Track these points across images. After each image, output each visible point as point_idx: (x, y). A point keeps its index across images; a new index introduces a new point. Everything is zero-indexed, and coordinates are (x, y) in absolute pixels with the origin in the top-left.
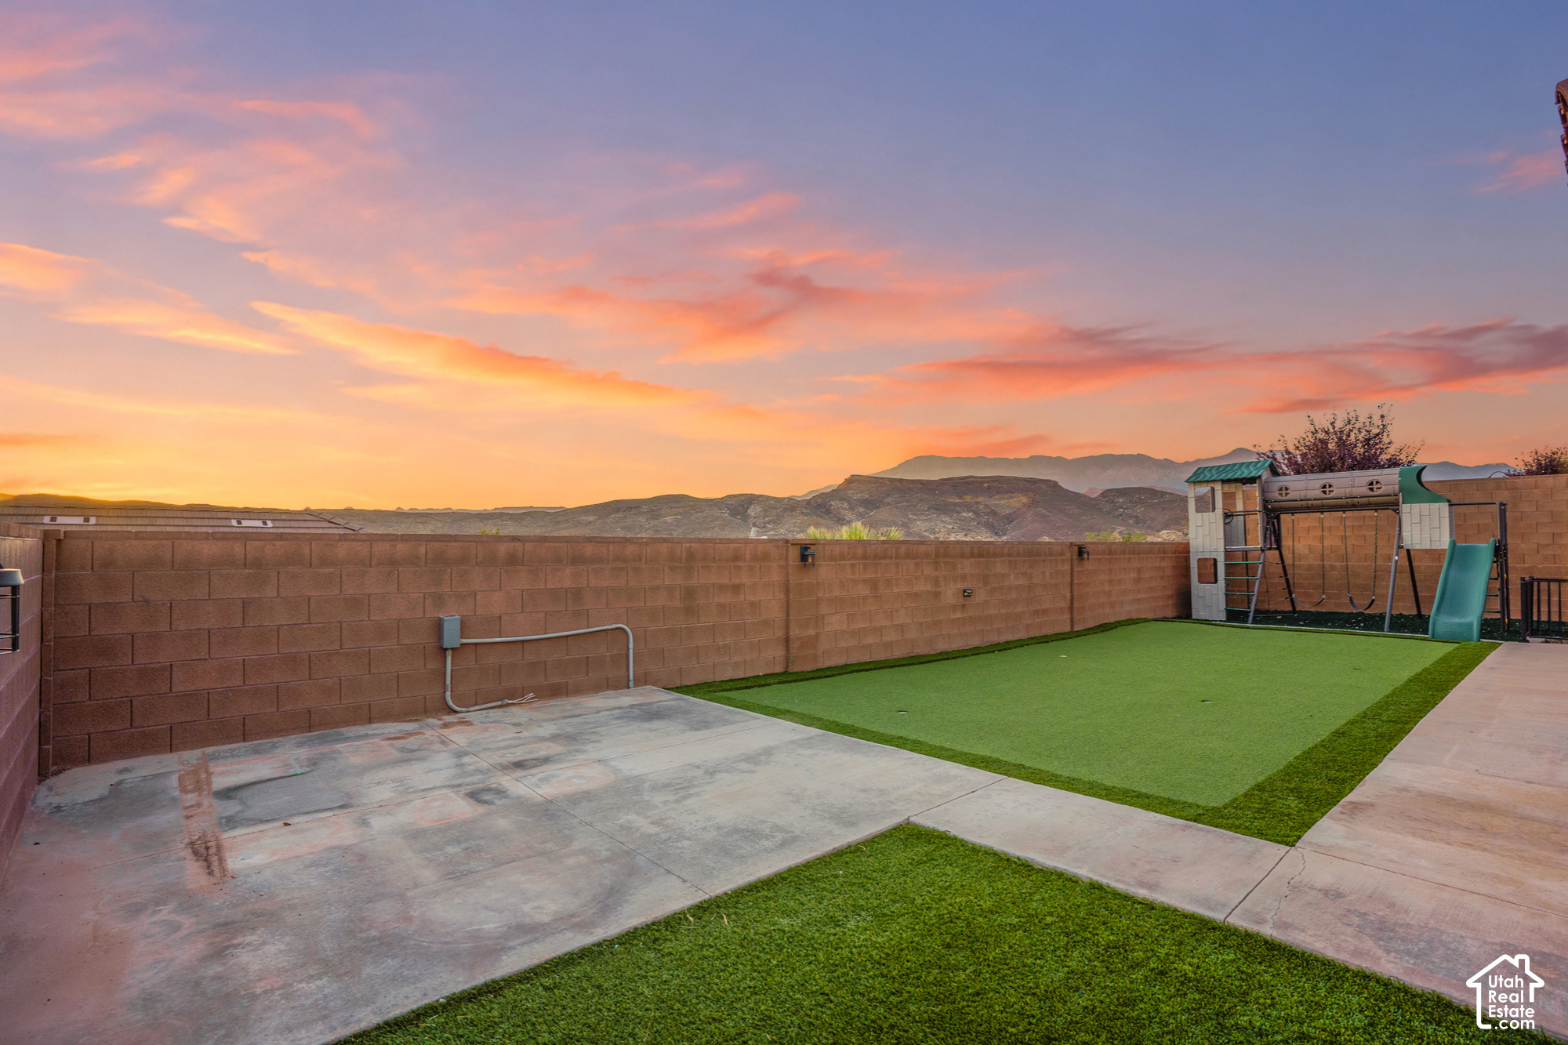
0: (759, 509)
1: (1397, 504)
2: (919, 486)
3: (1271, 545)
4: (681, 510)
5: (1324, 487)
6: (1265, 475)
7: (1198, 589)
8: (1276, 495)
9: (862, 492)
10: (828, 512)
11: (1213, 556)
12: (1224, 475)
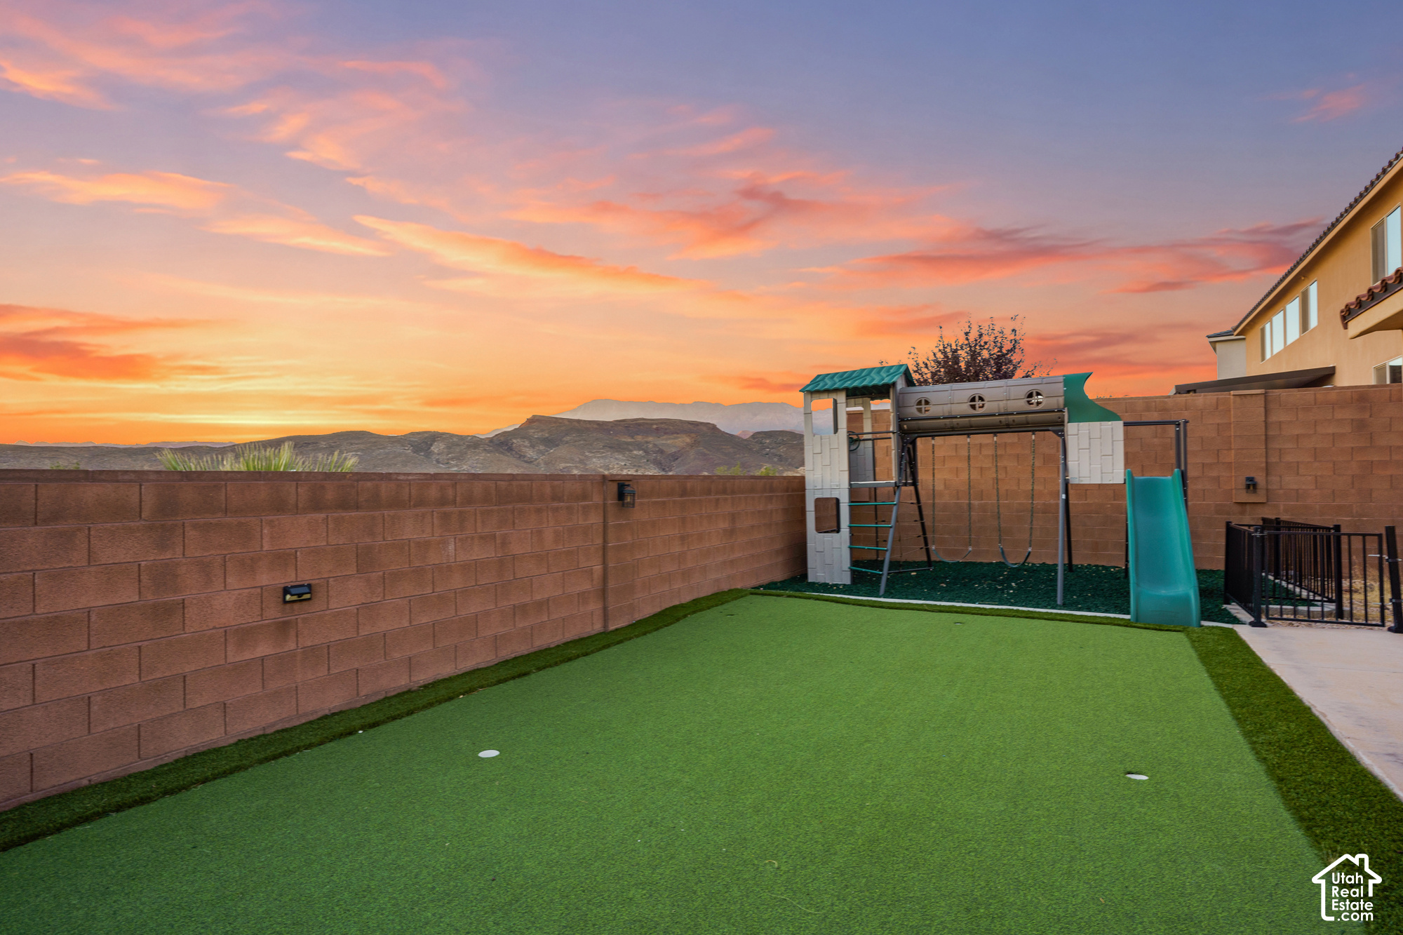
0: (442, 446)
1: (1062, 424)
2: (595, 426)
3: (906, 480)
4: (362, 446)
5: (973, 399)
6: (901, 385)
7: (815, 540)
8: (913, 411)
9: (542, 430)
10: (510, 449)
11: (835, 495)
12: (849, 382)
